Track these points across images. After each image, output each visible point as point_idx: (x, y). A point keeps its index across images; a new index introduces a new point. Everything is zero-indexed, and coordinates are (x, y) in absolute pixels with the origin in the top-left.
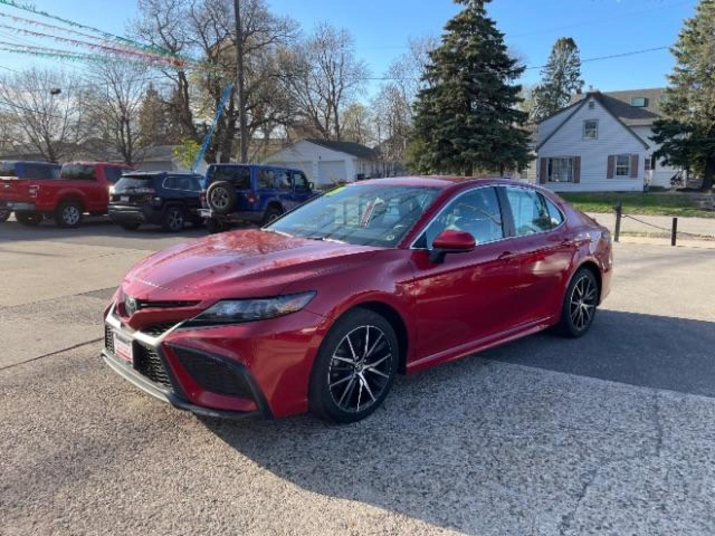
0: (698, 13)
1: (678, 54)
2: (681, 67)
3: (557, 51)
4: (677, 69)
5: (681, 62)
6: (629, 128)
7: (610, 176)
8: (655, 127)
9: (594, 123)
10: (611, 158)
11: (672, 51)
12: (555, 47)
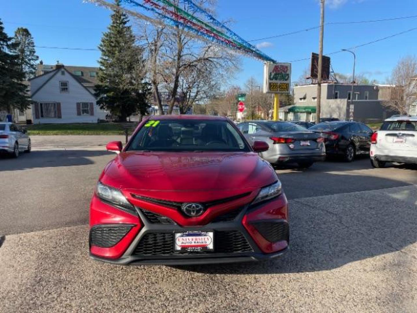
0: (109, 31)
1: (103, 51)
2: (104, 58)
3: (18, 35)
4: (102, 58)
5: (104, 55)
6: (85, 87)
7: (79, 114)
8: (95, 88)
9: (66, 83)
10: (78, 104)
11: (99, 48)
12: (16, 33)
